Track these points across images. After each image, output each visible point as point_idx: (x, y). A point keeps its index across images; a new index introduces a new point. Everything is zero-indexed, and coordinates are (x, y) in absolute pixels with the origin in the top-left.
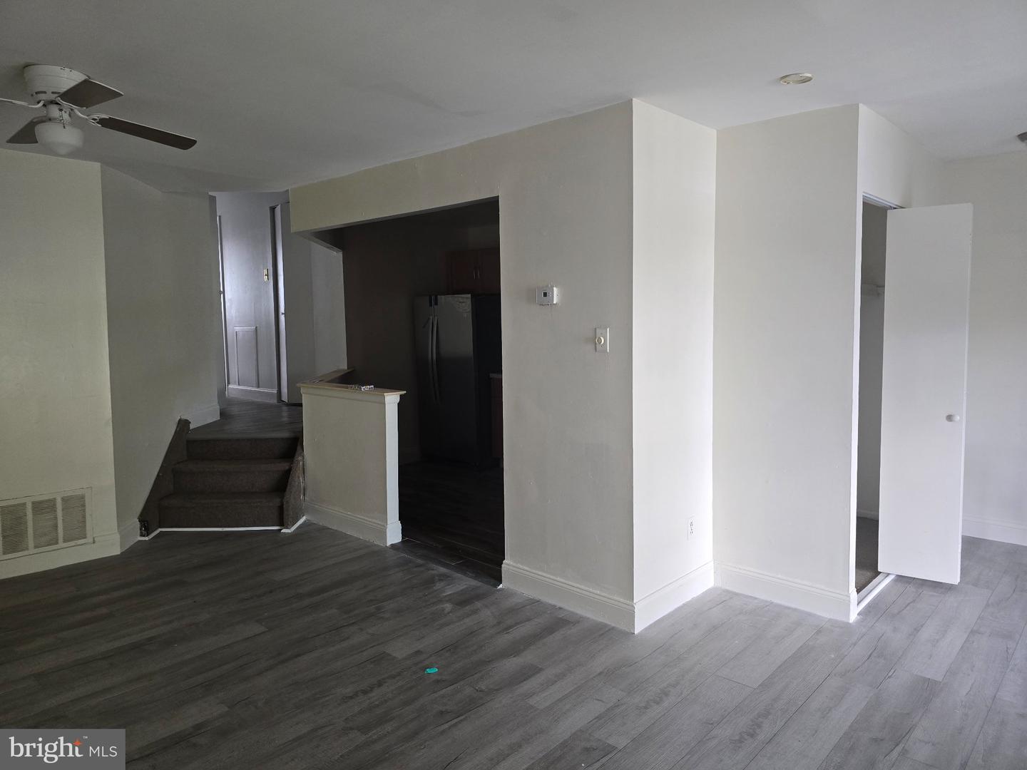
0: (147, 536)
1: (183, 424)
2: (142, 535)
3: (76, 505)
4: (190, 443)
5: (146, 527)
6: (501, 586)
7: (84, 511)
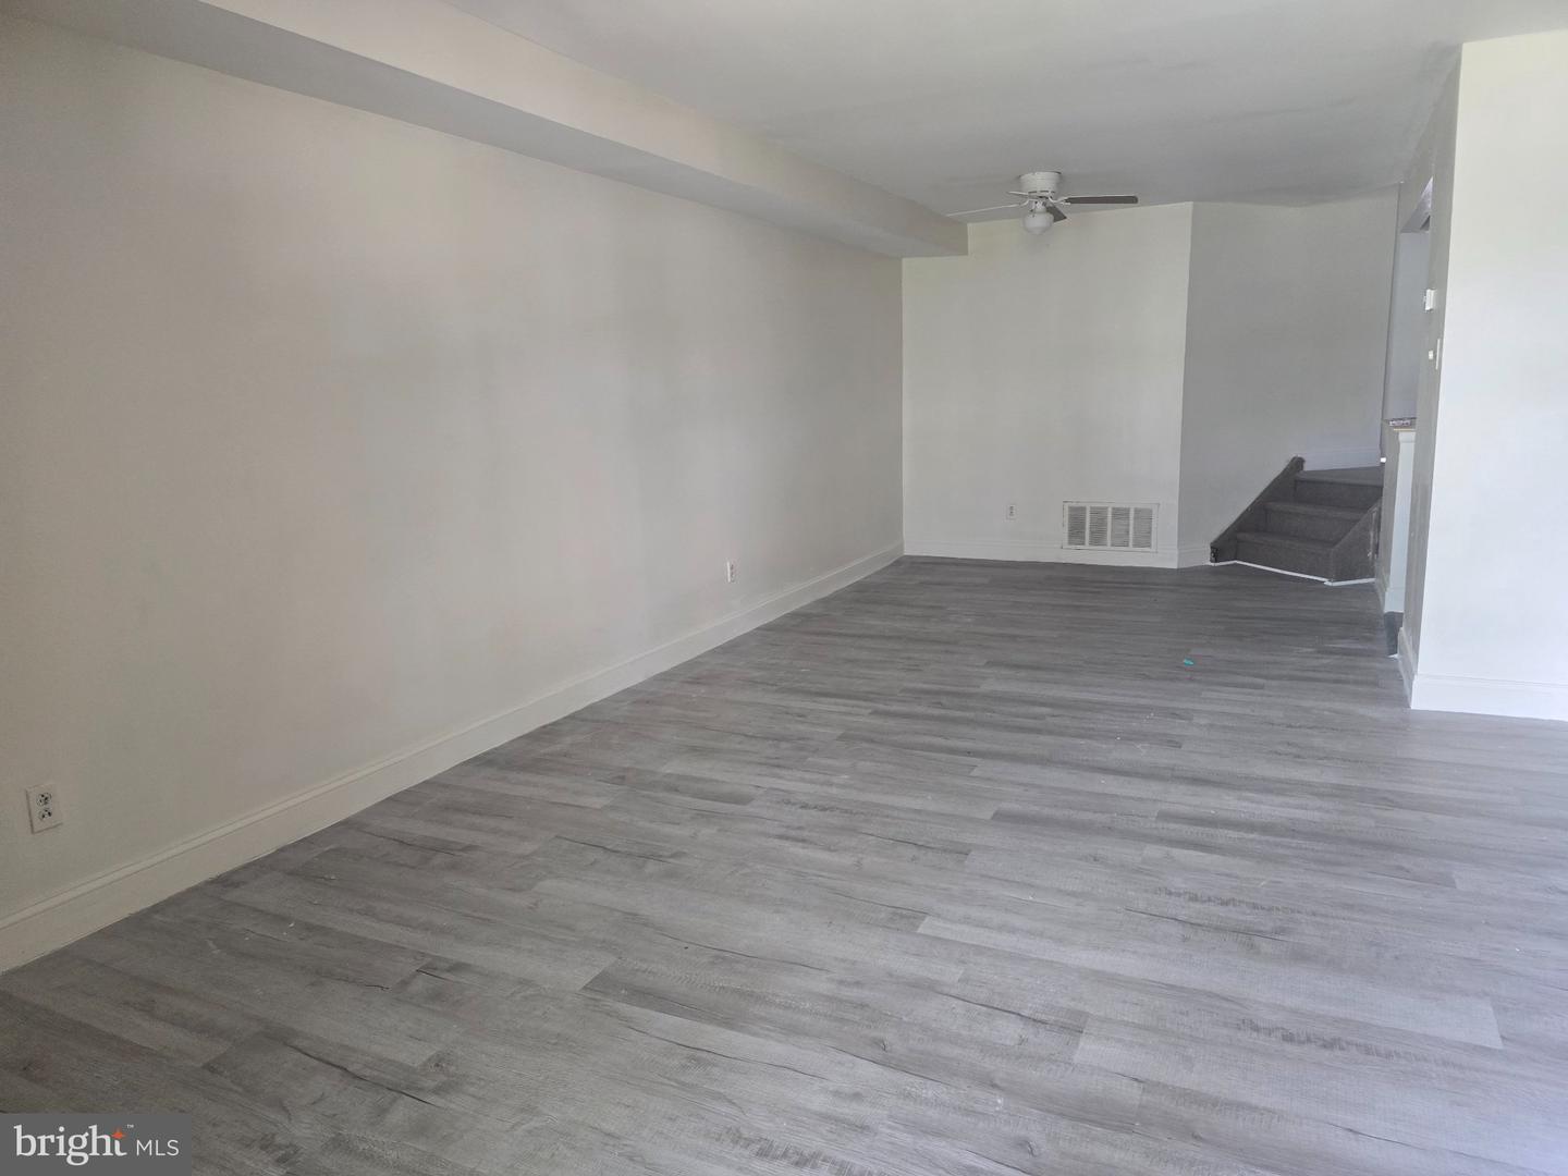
0: (1216, 561)
1: (1298, 463)
2: (1212, 561)
3: (1144, 516)
4: (1296, 481)
5: (1218, 551)
6: (1396, 656)
7: (1150, 523)
